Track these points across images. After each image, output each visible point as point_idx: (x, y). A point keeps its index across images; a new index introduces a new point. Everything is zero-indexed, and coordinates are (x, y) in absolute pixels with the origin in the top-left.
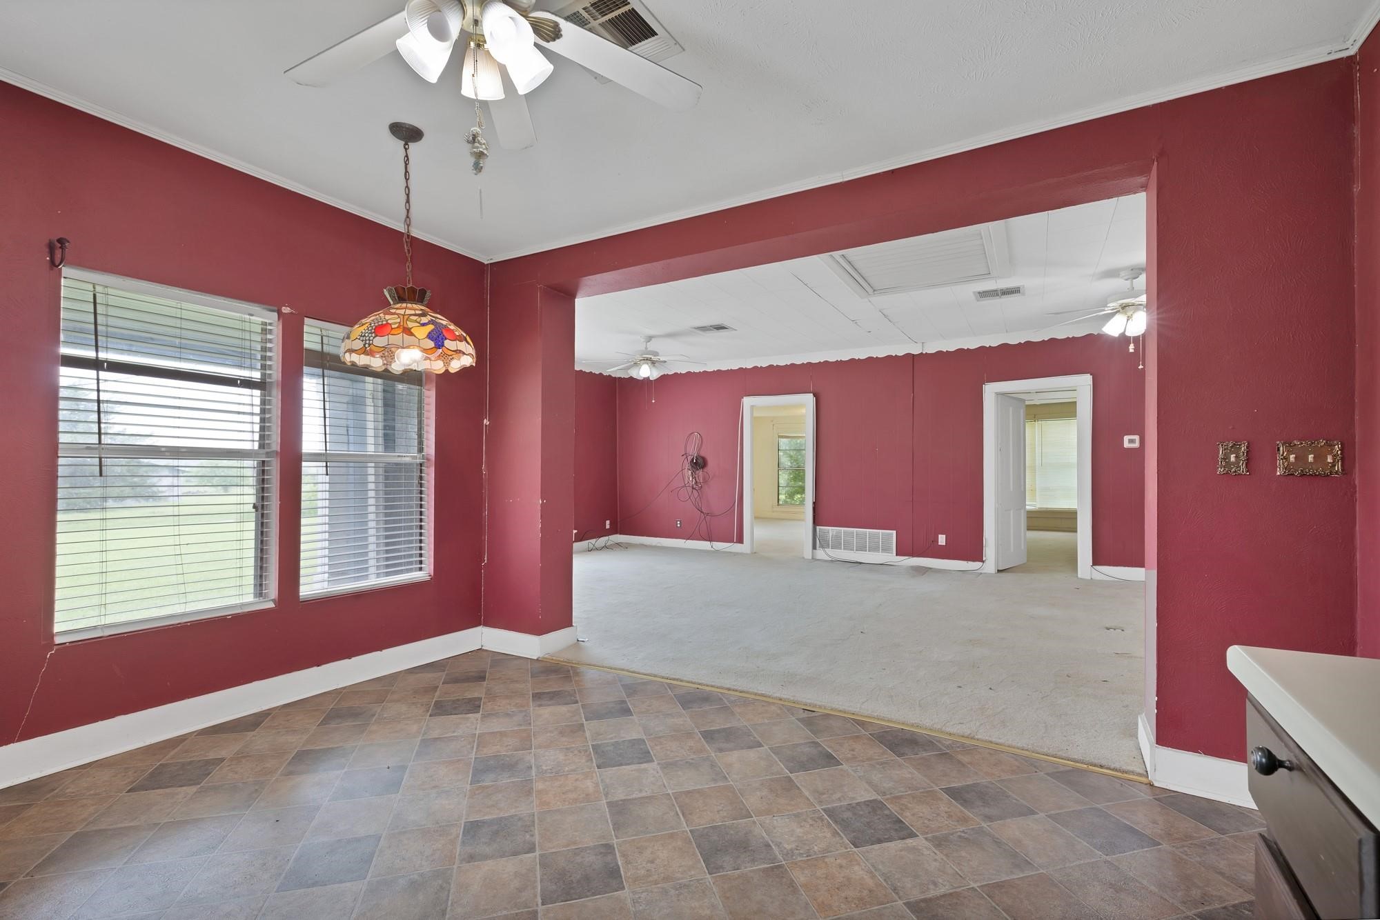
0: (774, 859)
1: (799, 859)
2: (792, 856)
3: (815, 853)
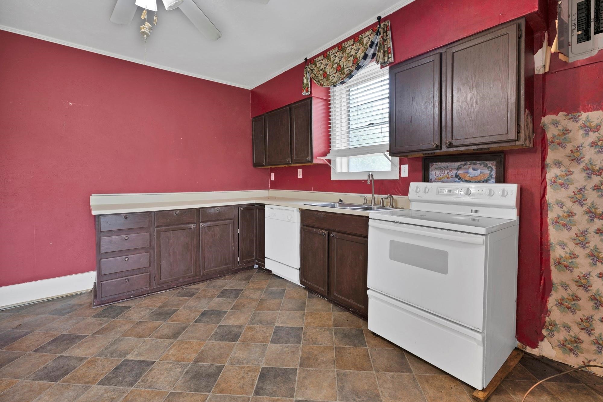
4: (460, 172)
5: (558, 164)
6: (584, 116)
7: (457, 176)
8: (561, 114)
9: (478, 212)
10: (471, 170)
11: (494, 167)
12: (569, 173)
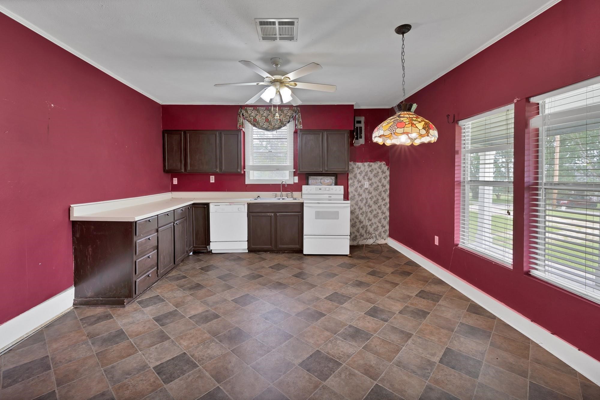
0: (217, 338)
1: (208, 341)
2: (211, 341)
3: (202, 345)
4: (322, 181)
5: (351, 179)
6: (357, 163)
7: (321, 183)
8: (352, 162)
9: (331, 197)
10: (326, 180)
11: (334, 179)
12: (354, 182)
